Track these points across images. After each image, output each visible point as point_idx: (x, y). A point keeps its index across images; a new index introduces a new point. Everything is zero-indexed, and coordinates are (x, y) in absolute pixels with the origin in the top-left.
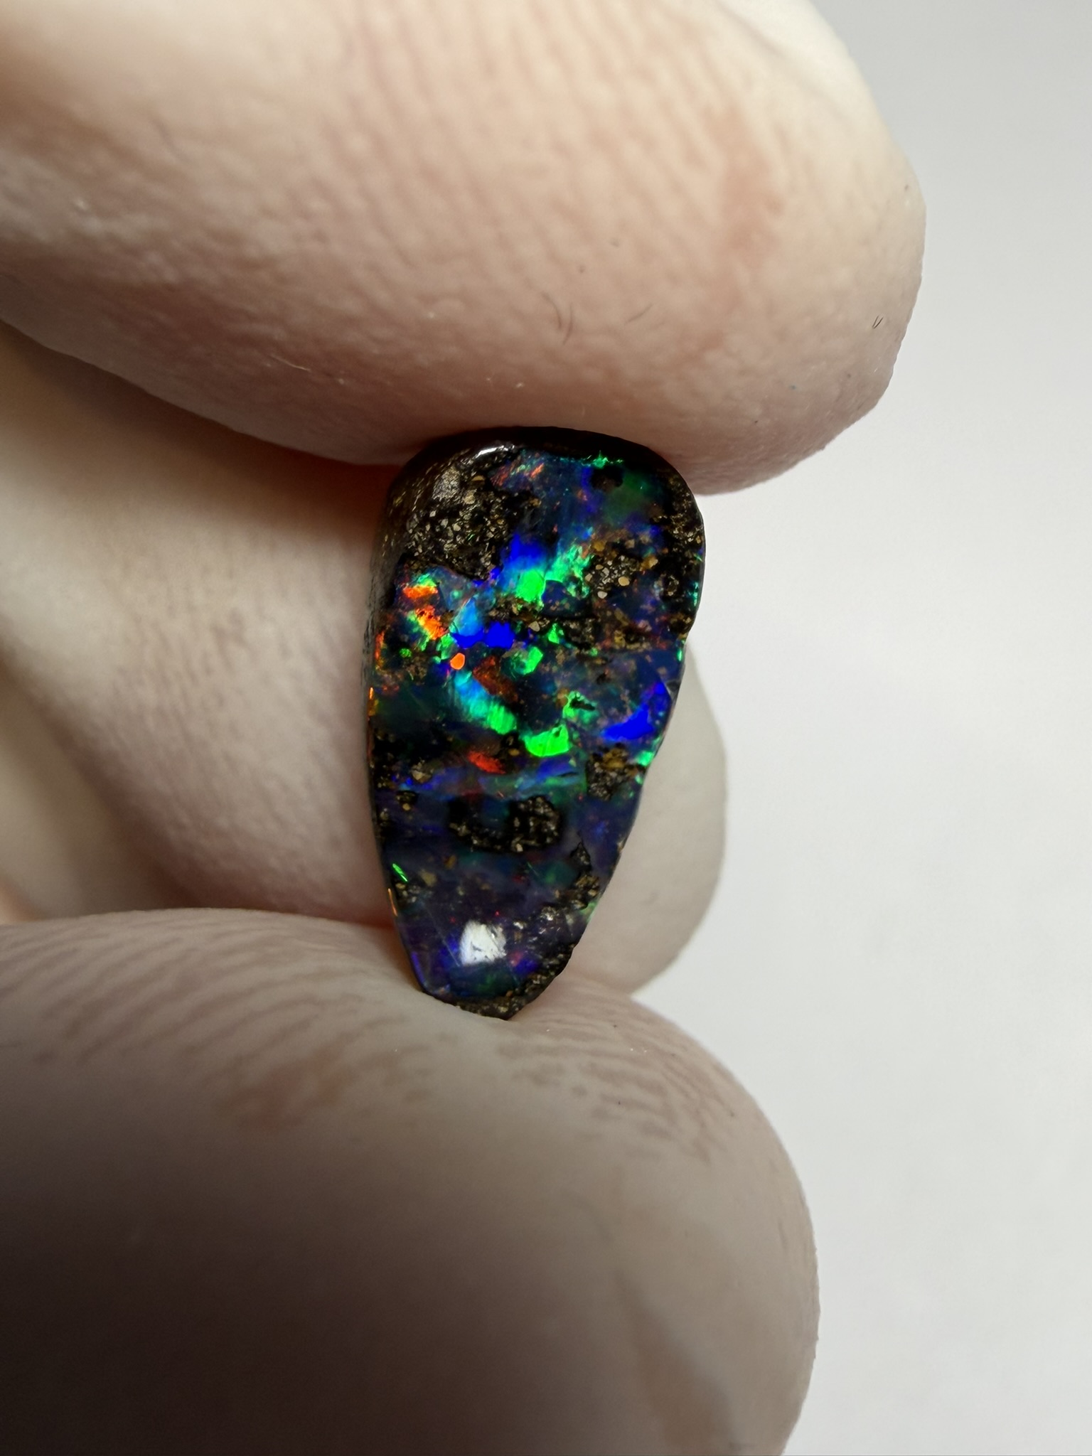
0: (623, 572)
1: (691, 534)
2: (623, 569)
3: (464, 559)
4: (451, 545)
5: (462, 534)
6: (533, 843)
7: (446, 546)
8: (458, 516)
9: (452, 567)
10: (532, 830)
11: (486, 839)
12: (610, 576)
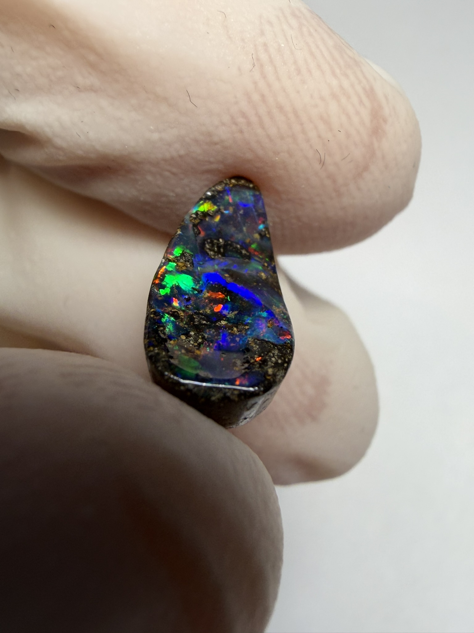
0: (184, 341)
1: (156, 351)
2: (184, 342)
3: (268, 347)
4: (275, 352)
5: (270, 357)
6: (215, 241)
7: (276, 352)
8: (273, 363)
9: (272, 344)
10: (215, 246)
11: (234, 246)
12: (190, 340)
